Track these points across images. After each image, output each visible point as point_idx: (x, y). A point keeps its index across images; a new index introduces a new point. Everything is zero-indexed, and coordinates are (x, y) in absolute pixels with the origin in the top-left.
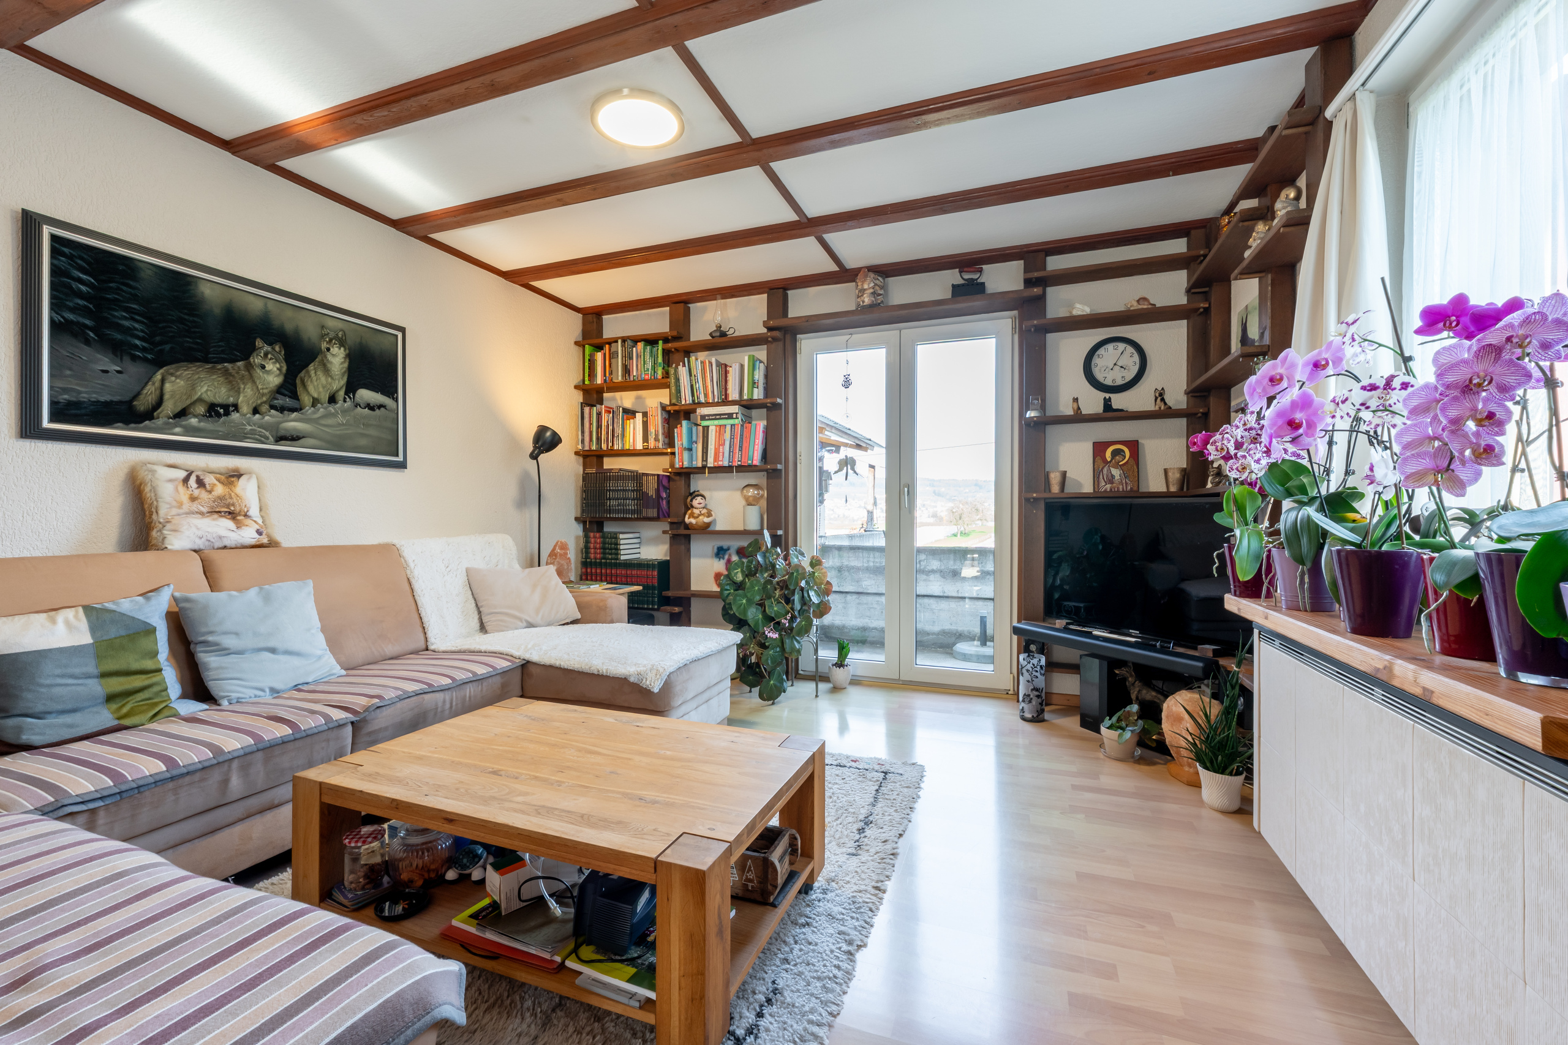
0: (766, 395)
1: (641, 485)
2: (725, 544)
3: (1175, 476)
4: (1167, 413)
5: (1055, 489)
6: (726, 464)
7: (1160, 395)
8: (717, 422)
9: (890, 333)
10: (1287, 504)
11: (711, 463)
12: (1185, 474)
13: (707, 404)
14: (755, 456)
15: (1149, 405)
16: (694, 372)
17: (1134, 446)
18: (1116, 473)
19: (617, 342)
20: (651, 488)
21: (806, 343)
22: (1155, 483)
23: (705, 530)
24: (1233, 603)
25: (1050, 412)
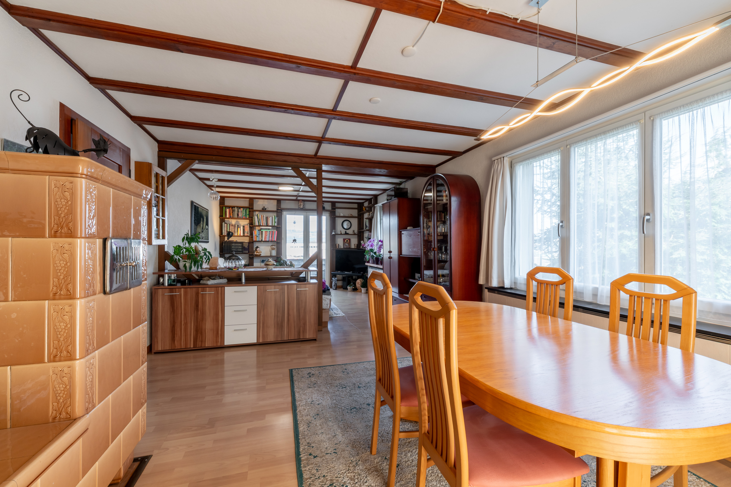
0: (278, 225)
1: (243, 244)
2: (264, 259)
3: (356, 245)
4: (355, 234)
5: (337, 247)
6: (268, 240)
7: (354, 231)
8: (265, 230)
9: (305, 213)
10: (371, 253)
11: (263, 240)
12: (357, 245)
13: (262, 226)
14: (275, 239)
15: (352, 233)
16: (259, 218)
17: (350, 239)
18: (347, 244)
19: (235, 207)
20: (246, 246)
21: (284, 213)
22: (353, 246)
23: (259, 256)
24: (366, 264)
25: (336, 233)
